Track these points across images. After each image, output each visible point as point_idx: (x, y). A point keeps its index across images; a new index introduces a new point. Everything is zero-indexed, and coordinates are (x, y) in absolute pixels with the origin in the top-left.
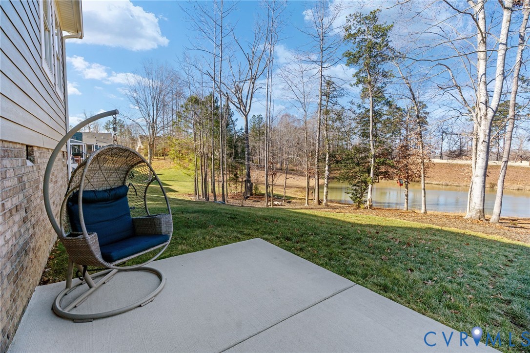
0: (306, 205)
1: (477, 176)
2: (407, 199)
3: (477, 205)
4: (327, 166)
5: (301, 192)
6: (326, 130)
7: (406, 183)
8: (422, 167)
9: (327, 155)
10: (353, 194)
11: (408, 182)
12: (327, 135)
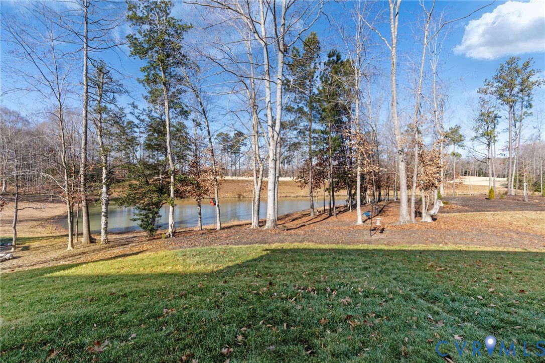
0: (69, 248)
1: (270, 190)
2: (201, 218)
3: (271, 216)
4: (104, 186)
5: (43, 227)
6: (101, 136)
7: (199, 200)
8: (215, 183)
9: (104, 171)
10: (143, 221)
11: (200, 200)
12: (102, 143)
